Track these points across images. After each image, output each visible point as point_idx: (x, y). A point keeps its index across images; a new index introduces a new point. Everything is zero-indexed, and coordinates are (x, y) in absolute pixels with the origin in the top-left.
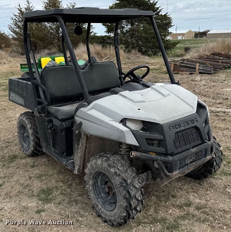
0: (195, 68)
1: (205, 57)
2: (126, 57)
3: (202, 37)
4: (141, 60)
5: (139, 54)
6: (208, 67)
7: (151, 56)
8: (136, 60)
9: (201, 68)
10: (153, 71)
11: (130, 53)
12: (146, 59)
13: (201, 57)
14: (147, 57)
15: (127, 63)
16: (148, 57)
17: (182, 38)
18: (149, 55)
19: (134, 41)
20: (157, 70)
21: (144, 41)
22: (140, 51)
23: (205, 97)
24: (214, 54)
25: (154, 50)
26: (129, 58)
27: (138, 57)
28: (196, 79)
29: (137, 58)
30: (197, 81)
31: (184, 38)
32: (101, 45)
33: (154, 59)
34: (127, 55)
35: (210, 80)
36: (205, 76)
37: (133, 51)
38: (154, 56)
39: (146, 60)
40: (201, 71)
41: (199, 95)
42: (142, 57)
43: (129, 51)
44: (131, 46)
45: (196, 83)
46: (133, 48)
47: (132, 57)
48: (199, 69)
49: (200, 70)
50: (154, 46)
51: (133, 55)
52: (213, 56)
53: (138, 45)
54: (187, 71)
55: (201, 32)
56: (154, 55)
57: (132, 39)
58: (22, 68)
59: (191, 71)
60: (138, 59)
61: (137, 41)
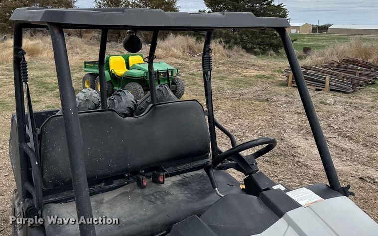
0: (324, 83)
1: (335, 65)
2: (226, 54)
3: (321, 32)
4: (245, 59)
5: (243, 52)
6: (344, 82)
7: (259, 55)
8: (239, 60)
9: (334, 84)
10: (263, 80)
11: (232, 50)
12: (252, 59)
13: (329, 65)
14: (253, 56)
15: (227, 62)
16: (255, 57)
17: (297, 32)
18: (256, 54)
19: (238, 36)
20: (268, 78)
21: (251, 36)
22: (244, 48)
23: (349, 140)
24: (347, 61)
25: (262, 47)
26: (230, 57)
27: (242, 55)
28: (328, 102)
29: (240, 56)
30: (330, 105)
31: (298, 33)
32: (195, 38)
33: (262, 59)
34: (228, 52)
35: (349, 105)
36: (340, 96)
37: (236, 48)
38: (263, 56)
39: (252, 61)
40: (333, 88)
41: (338, 135)
42: (247, 55)
43: (230, 48)
44: (233, 41)
45: (329, 108)
46: (236, 43)
47: (234, 55)
48: (329, 84)
49: (331, 86)
50: (263, 42)
51: (235, 53)
52: (347, 65)
53: (242, 40)
54: (311, 86)
55: (320, 25)
56: (263, 54)
57: (235, 33)
58: (85, 67)
59: (317, 86)
60: (241, 58)
61: (241, 35)
